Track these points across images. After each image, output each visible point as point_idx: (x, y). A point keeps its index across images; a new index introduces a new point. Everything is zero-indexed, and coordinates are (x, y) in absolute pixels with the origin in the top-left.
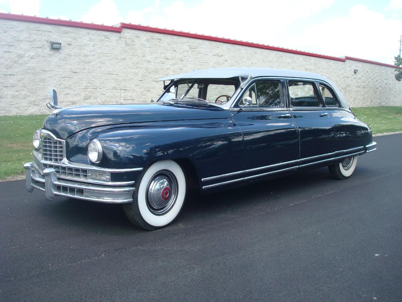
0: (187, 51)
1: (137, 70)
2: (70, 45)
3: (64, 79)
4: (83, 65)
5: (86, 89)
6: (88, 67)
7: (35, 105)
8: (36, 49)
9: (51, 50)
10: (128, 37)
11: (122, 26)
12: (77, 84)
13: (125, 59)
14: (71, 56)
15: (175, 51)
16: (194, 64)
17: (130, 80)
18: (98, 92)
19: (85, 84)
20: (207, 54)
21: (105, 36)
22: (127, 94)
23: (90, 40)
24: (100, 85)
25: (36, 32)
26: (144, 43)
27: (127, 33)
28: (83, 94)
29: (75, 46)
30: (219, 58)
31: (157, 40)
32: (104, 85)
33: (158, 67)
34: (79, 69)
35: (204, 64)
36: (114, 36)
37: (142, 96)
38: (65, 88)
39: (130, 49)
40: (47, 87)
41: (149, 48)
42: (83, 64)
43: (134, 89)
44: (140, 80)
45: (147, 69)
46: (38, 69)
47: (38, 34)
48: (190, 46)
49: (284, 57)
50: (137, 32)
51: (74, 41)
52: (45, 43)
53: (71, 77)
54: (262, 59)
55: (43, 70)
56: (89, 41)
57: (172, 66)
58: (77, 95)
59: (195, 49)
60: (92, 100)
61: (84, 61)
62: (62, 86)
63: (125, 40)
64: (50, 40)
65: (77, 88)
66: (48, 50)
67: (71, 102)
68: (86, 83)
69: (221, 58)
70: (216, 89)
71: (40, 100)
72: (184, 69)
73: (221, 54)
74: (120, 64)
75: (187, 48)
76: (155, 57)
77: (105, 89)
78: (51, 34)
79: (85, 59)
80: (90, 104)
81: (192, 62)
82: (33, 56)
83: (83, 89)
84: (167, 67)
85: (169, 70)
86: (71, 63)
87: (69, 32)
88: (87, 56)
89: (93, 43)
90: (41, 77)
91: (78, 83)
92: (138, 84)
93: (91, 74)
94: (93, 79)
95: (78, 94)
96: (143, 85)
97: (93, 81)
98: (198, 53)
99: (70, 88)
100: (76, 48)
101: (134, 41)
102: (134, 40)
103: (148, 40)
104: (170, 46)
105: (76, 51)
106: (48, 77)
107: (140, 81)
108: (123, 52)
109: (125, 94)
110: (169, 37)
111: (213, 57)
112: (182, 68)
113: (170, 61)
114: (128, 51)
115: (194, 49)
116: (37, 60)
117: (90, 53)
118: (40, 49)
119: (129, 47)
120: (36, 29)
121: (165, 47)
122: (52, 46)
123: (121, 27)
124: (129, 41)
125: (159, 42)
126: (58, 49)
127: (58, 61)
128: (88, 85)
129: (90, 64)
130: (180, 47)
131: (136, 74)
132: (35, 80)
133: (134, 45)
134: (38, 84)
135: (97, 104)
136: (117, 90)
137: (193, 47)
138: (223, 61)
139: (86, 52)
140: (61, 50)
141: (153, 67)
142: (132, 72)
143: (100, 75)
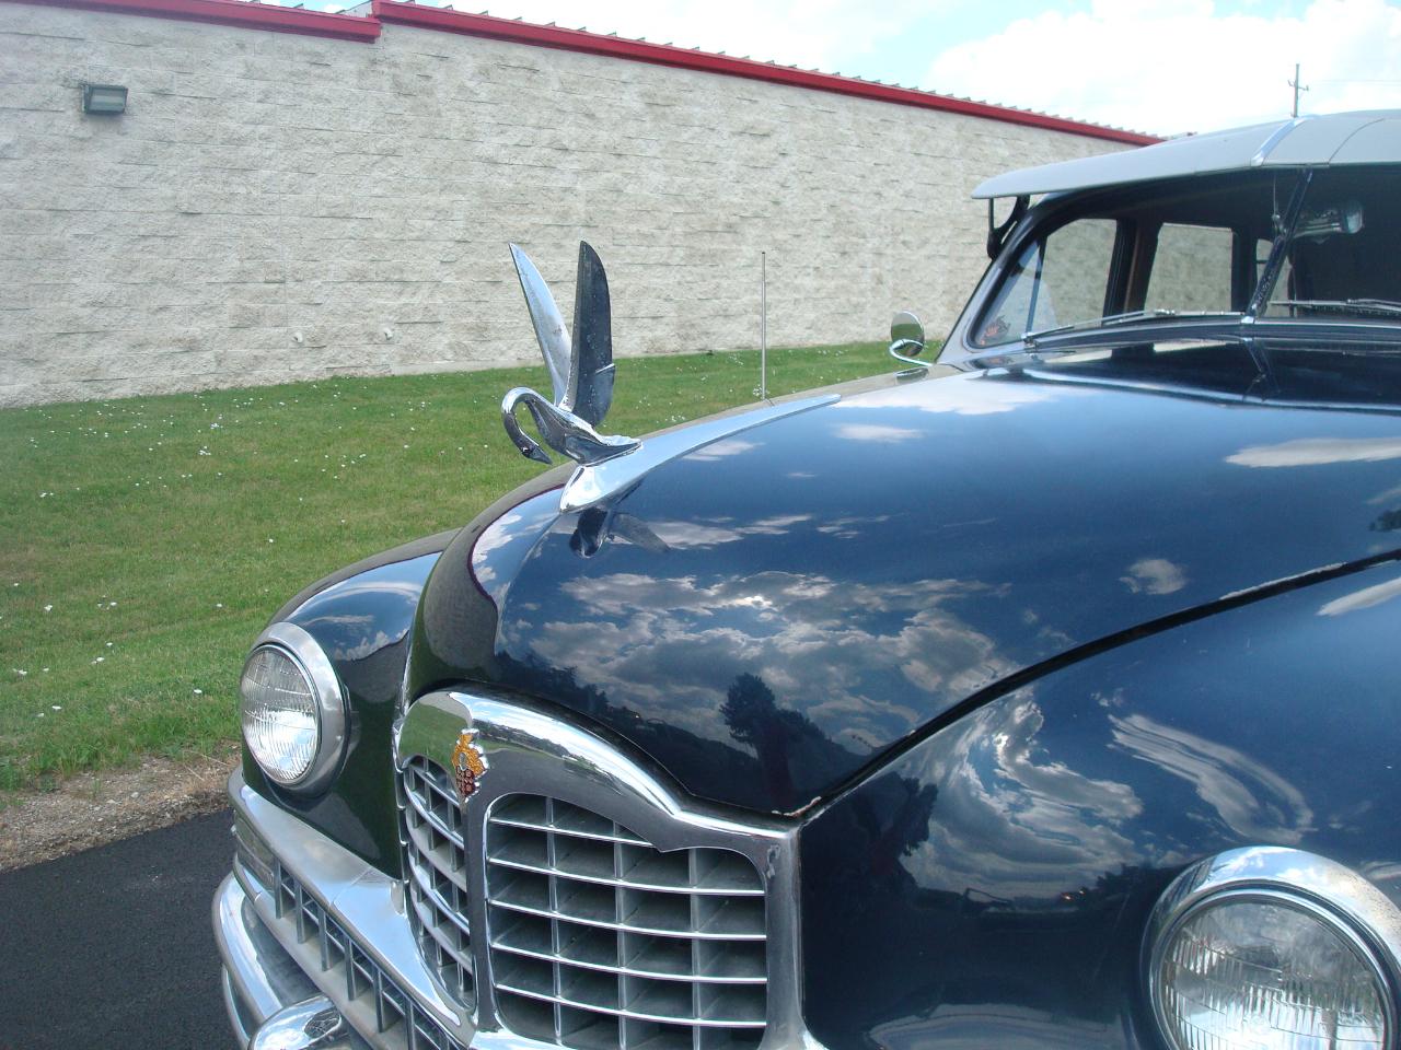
0: (638, 118)
1: (444, 200)
2: (162, 94)
3: (147, 243)
4: (225, 183)
5: (239, 286)
6: (242, 190)
7: (27, 361)
8: (16, 116)
9: (83, 120)
10: (403, 60)
11: (377, 13)
12: (203, 266)
13: (395, 151)
14: (171, 143)
15: (591, 116)
16: (666, 167)
17: (418, 239)
18: (292, 296)
19: (234, 262)
20: (712, 126)
21: (309, 54)
22: (412, 301)
23: (249, 74)
24: (299, 264)
25: (14, 40)
26: (471, 84)
27: (400, 44)
28: (229, 303)
29: (186, 100)
30: (756, 146)
31: (522, 72)
32: (312, 265)
33: (531, 183)
34: (206, 197)
35: (703, 167)
36: (346, 58)
37: (471, 307)
38: (154, 281)
39: (412, 109)
40: (75, 280)
41: (490, 107)
42: (224, 175)
43: (437, 276)
44: (458, 238)
45: (484, 193)
46: (31, 206)
47: (27, 48)
48: (650, 97)
49: (987, 140)
50: (439, 39)
51: (181, 77)
52: (56, 87)
53: (173, 232)
54: (913, 146)
55: (51, 206)
56: (244, 77)
57: (580, 179)
58: (204, 313)
59: (667, 110)
60: (267, 332)
61: (228, 166)
62: (139, 276)
63: (393, 70)
64: (80, 75)
65: (202, 279)
66: (69, 121)
67: (180, 341)
68: (241, 260)
69: (765, 146)
70: (750, 270)
71: (47, 341)
72: (630, 189)
73: (764, 129)
74: (376, 174)
75: (637, 105)
76: (516, 141)
77: (318, 282)
78: (80, 50)
79: (232, 157)
80: (261, 346)
81: (657, 162)
82: (8, 146)
83: (226, 287)
84: (561, 184)
85: (570, 198)
86: (172, 173)
87: (160, 40)
88: (240, 141)
89: (263, 85)
90: (44, 239)
91: (205, 261)
92: (451, 257)
93: (255, 220)
94: (269, 242)
95: (210, 309)
96: (473, 259)
97: (269, 248)
98: (678, 125)
99: (171, 282)
100: (188, 110)
101: (428, 77)
102: (428, 72)
103: (484, 73)
104: (571, 97)
105: (189, 121)
106: (77, 236)
107: (459, 242)
108: (385, 124)
109: (403, 300)
110: (568, 58)
111: (735, 139)
112: (620, 186)
113: (573, 157)
114: (409, 117)
115: (662, 109)
116: (26, 162)
117: (251, 127)
118: (34, 114)
119: (409, 102)
120: (15, 30)
121: (551, 101)
122: (88, 100)
123: (377, 17)
124: (408, 77)
125: (529, 79)
126: (112, 115)
127: (117, 167)
128: (248, 265)
129: (252, 177)
130: (609, 101)
131: (442, 215)
132: (18, 253)
133: (430, 93)
134: (35, 272)
135: (291, 345)
136: (368, 285)
137: (660, 102)
138: (774, 156)
139: (233, 125)
140: (127, 121)
141: (511, 185)
142: (427, 208)
143: (295, 220)
